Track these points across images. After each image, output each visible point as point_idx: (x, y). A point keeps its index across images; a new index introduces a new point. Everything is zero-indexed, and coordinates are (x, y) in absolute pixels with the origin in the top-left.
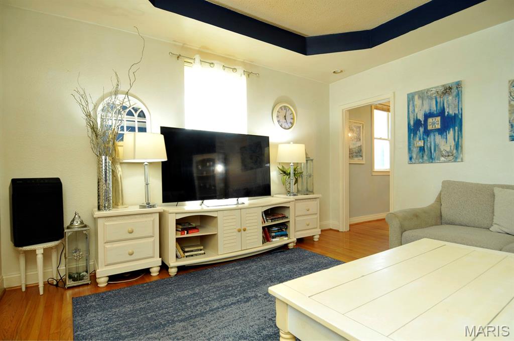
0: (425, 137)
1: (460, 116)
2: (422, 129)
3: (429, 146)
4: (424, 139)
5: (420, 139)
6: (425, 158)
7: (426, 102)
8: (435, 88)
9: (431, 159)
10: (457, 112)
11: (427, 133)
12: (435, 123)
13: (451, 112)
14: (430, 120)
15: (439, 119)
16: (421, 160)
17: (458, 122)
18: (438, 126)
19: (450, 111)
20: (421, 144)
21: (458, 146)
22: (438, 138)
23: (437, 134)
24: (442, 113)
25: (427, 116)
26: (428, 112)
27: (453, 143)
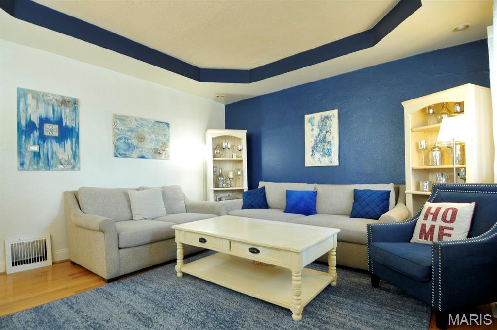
0: (41, 142)
1: (77, 130)
2: (36, 134)
3: (45, 152)
4: (39, 144)
5: (34, 144)
6: (41, 164)
7: (42, 106)
8: (52, 95)
9: (48, 166)
10: (74, 125)
11: (43, 138)
12: (52, 130)
13: (68, 124)
14: (47, 126)
15: (56, 127)
16: (36, 167)
17: (75, 135)
18: (56, 134)
19: (67, 122)
20: (35, 148)
21: (75, 156)
22: (56, 146)
23: (54, 141)
24: (59, 122)
25: (43, 121)
26: (44, 117)
27: (71, 153)
